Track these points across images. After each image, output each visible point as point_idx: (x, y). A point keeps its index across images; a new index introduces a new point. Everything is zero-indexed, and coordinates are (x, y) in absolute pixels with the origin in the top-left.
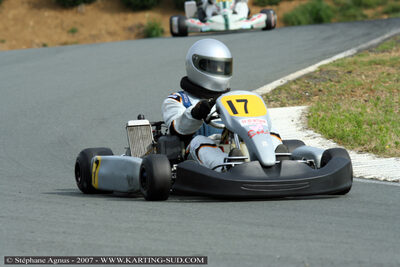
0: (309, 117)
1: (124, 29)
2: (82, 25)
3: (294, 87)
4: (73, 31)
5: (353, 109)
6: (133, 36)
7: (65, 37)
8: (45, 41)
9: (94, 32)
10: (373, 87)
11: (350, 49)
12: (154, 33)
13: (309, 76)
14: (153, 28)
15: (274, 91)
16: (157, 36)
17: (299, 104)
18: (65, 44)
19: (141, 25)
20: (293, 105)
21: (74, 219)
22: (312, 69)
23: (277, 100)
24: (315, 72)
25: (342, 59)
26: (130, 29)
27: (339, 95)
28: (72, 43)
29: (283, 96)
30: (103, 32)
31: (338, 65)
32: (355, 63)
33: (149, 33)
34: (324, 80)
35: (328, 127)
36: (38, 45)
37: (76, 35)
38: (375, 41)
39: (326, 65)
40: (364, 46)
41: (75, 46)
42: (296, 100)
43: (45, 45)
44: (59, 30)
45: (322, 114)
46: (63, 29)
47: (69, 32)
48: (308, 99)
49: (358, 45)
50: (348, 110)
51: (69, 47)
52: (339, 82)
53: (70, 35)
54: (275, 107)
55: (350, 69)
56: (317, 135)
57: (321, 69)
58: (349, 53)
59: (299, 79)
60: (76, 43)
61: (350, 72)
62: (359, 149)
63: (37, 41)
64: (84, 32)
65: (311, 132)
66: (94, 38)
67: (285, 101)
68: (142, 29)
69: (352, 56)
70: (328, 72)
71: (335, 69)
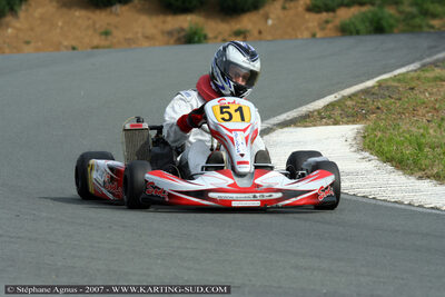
0: (364, 137)
1: (163, 33)
2: (116, 27)
3: (349, 103)
4: (107, 33)
5: (414, 130)
6: (172, 41)
7: (96, 40)
8: (74, 43)
9: (129, 36)
10: (437, 106)
11: (413, 62)
12: (196, 39)
13: (366, 91)
14: (195, 33)
15: (326, 107)
16: (199, 42)
17: (354, 122)
18: (97, 47)
19: (182, 29)
20: (347, 123)
21: (99, 242)
22: (370, 83)
23: (330, 117)
24: (373, 87)
25: (403, 74)
26: (170, 33)
27: (399, 113)
28: (104, 47)
29: (337, 112)
30: (140, 35)
31: (399, 81)
32: (418, 78)
33: (190, 38)
34: (384, 97)
35: (386, 149)
36: (66, 47)
37: (109, 38)
39: (386, 80)
40: (429, 60)
41: (106, 50)
42: (351, 118)
43: (74, 48)
44: (90, 32)
45: (379, 134)
46: (95, 30)
47: (101, 34)
48: (364, 117)
49: (422, 59)
50: (409, 131)
51: (101, 51)
52: (400, 99)
53: (103, 37)
54: (327, 124)
55: (413, 84)
56: (372, 157)
57: (380, 84)
58: (412, 67)
59: (355, 94)
60: (109, 47)
61: (412, 89)
62: (419, 175)
63: (66, 43)
64: (118, 35)
65: (367, 154)
66: (129, 42)
67: (339, 118)
68: (183, 34)
69: (415, 71)
70: (388, 88)
71: (396, 84)
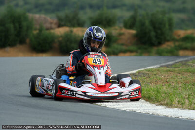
10: (168, 80)
13: (132, 74)
22: (134, 71)
24: (136, 73)
32: (158, 70)
34: (141, 76)
38: (171, 63)
40: (164, 64)
49: (161, 63)
55: (155, 73)
57: (139, 72)
58: (155, 66)
62: (158, 103)
70: (143, 74)
71: (147, 72)
